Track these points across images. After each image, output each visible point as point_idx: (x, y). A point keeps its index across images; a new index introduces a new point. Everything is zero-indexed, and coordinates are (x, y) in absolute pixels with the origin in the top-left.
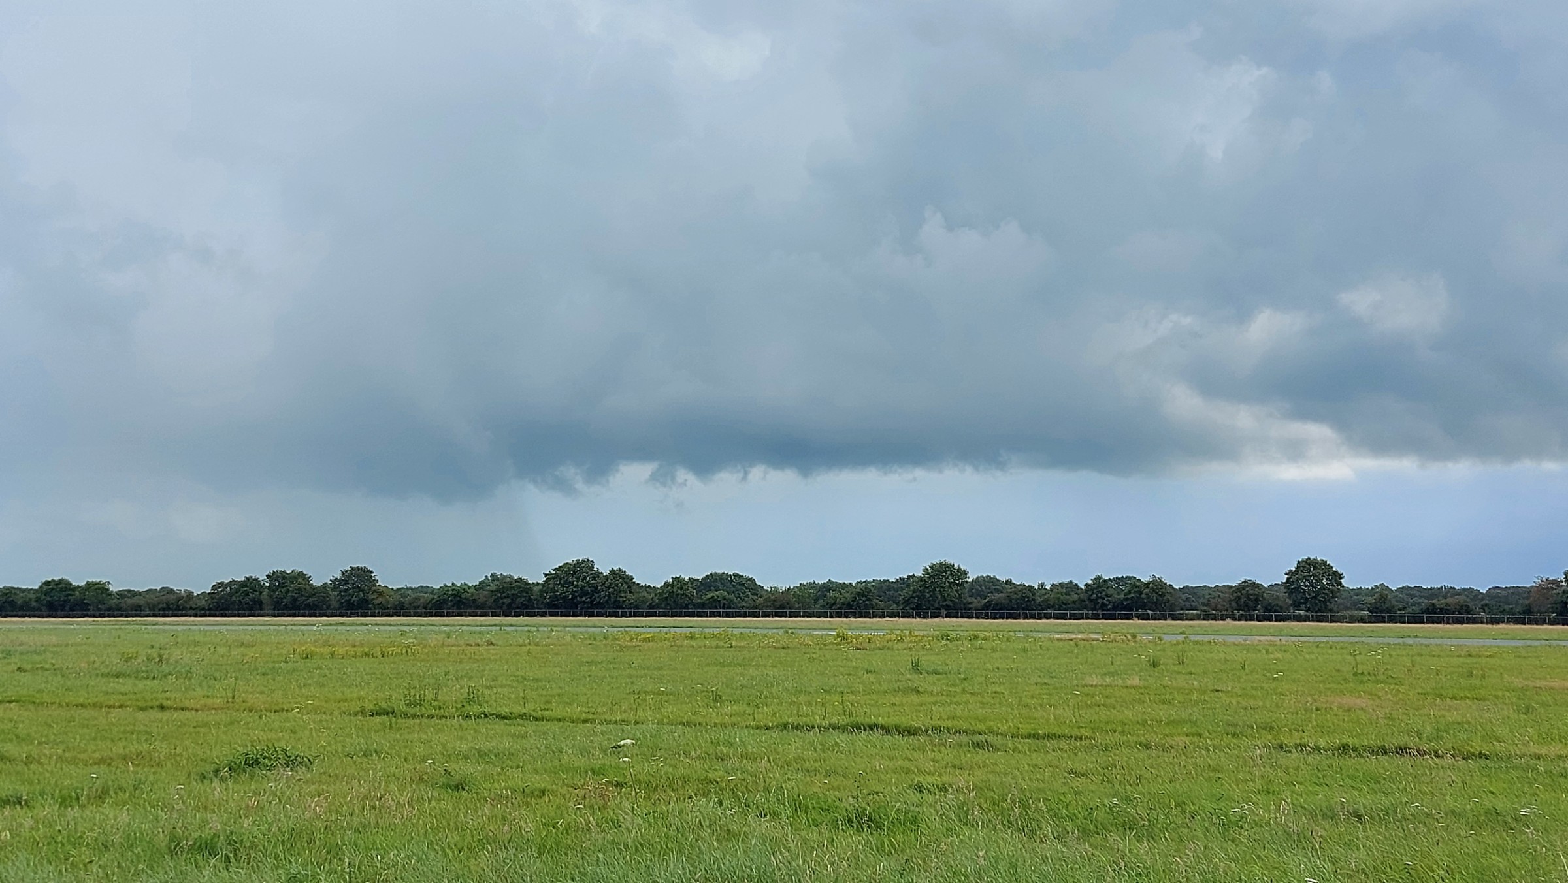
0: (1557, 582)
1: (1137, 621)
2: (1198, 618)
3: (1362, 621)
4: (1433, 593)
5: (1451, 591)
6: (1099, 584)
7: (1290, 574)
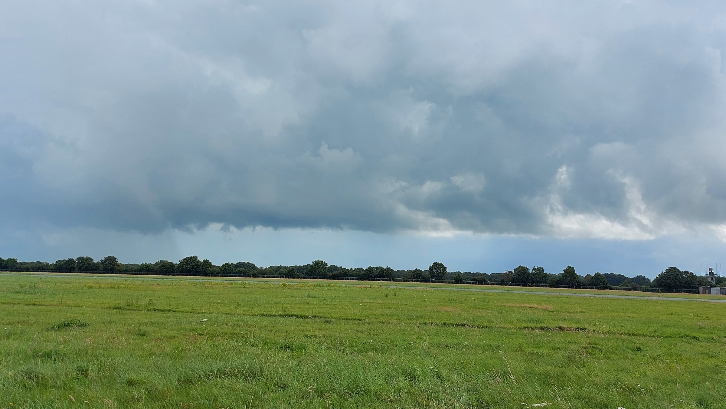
0: (511, 272)
1: (382, 281)
2: (401, 281)
3: (452, 283)
4: (474, 274)
5: (479, 274)
6: (370, 269)
7: (430, 267)
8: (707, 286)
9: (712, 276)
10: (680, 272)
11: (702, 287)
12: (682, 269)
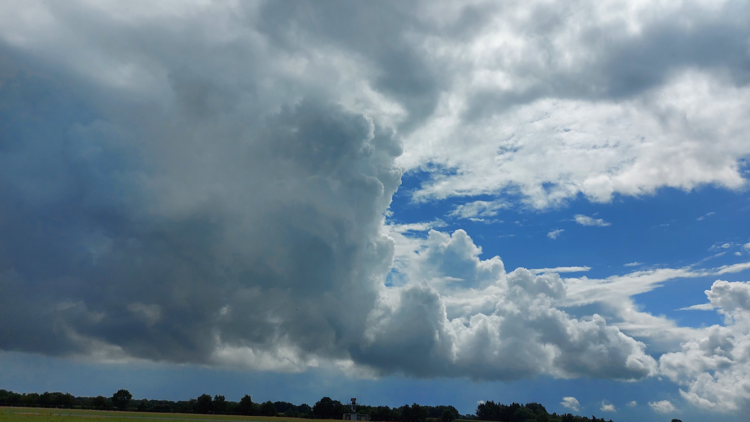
5: (166, 402)
6: (46, 395)
7: (115, 395)
8: (348, 413)
9: (354, 405)
10: (331, 401)
11: (346, 415)
12: (333, 399)
